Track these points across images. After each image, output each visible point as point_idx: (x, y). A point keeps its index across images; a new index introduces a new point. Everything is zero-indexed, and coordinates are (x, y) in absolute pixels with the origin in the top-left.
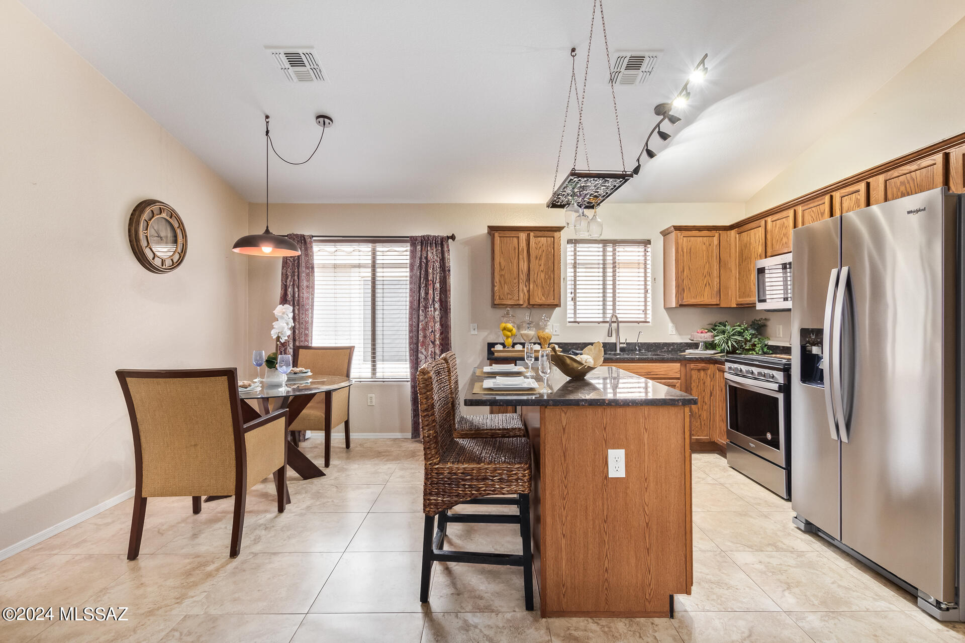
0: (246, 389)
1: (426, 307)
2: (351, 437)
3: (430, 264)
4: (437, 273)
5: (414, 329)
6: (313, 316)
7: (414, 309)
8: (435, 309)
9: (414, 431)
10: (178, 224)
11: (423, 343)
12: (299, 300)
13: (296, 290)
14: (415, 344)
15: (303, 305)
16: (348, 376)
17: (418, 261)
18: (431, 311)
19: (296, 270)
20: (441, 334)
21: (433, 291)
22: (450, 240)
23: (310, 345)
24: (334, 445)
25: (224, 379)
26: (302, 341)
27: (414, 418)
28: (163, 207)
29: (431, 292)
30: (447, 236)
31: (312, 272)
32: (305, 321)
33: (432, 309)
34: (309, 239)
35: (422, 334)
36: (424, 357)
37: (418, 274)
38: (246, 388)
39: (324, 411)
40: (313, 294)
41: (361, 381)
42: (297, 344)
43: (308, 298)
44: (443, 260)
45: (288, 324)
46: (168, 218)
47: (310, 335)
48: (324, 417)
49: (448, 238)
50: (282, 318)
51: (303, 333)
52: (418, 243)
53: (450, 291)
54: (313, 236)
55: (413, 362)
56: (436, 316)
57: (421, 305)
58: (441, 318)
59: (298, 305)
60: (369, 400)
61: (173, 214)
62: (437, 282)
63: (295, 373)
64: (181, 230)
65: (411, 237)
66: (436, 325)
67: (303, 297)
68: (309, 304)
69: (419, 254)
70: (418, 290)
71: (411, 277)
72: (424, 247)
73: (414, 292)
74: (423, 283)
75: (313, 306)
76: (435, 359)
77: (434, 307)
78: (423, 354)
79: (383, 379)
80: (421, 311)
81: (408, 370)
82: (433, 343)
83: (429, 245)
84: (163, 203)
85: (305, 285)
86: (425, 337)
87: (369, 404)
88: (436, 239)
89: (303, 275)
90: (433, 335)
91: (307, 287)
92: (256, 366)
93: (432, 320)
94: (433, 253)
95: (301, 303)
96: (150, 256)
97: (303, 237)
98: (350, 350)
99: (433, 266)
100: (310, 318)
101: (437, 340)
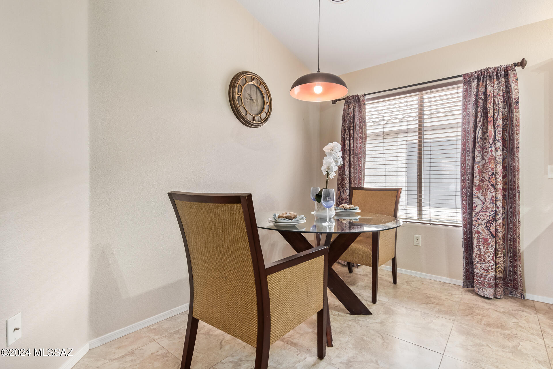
0: (290, 221)
1: (483, 148)
2: (398, 271)
3: (490, 100)
4: (499, 108)
5: (468, 172)
6: (365, 163)
7: (468, 151)
8: (496, 149)
9: (466, 279)
10: (265, 91)
11: (479, 187)
12: (354, 150)
13: (352, 141)
14: (469, 188)
15: (357, 154)
16: (395, 215)
17: (473, 99)
18: (491, 151)
19: (352, 125)
20: (504, 177)
21: (494, 128)
22: (518, 69)
23: (362, 187)
24: (382, 277)
25: (238, 207)
26: (356, 184)
27: (466, 266)
28: (254, 77)
29: (491, 129)
30: (514, 64)
31: (364, 126)
32: (359, 167)
33: (493, 149)
34: (362, 98)
35: (478, 176)
36: (481, 202)
37: (474, 112)
38: (291, 219)
39: (371, 248)
40: (365, 144)
41: (407, 222)
42: (352, 186)
43: (361, 148)
44: (508, 91)
45: (336, 162)
46: (258, 85)
47: (363, 178)
48: (371, 253)
49: (516, 65)
50: (330, 154)
51: (357, 177)
52: (473, 79)
53: (518, 126)
54: (365, 95)
55: (466, 207)
56: (497, 157)
57: (477, 145)
58: (504, 159)
59: (353, 154)
60: (415, 240)
61: (261, 81)
62: (499, 117)
63: (345, 209)
64: (268, 95)
65: (464, 76)
66: (498, 167)
67: (357, 147)
68: (362, 152)
69: (474, 91)
70: (473, 130)
71: (464, 117)
72: (481, 82)
73: (468, 133)
74: (480, 121)
75: (365, 154)
76: (496, 205)
77: (495, 147)
78: (479, 198)
79: (430, 221)
80: (476, 153)
81: (460, 215)
82: (494, 186)
83: (488, 78)
84: (253, 73)
85: (358, 137)
86: (482, 180)
87: (415, 244)
88: (498, 70)
89: (357, 129)
90: (494, 178)
91: (361, 138)
92: (313, 201)
93: (492, 161)
94: (493, 86)
95: (356, 152)
96: (243, 113)
97: (357, 97)
98: (397, 191)
99: (494, 100)
100: (363, 164)
101: (499, 183)
